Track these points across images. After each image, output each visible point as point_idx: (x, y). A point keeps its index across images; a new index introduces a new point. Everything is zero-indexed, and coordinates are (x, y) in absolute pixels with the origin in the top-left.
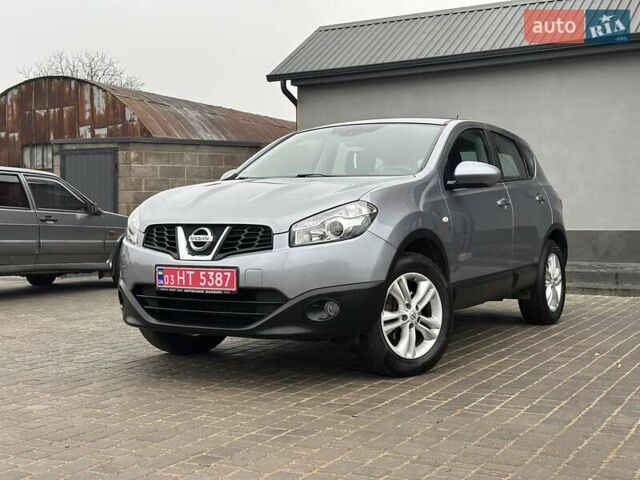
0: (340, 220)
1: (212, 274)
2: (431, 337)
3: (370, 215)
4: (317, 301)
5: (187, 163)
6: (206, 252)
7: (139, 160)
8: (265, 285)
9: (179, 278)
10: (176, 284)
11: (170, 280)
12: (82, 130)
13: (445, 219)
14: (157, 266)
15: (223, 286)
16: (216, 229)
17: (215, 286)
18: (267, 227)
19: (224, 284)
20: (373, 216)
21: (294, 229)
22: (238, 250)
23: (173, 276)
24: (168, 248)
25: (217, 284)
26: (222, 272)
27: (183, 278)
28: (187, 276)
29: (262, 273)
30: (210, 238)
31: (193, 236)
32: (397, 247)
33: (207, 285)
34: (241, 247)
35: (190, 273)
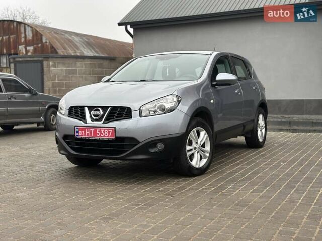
0: (164, 104)
1: (103, 130)
2: (205, 157)
3: (178, 101)
4: (153, 143)
5: (79, 67)
6: (100, 120)
7: (54, 66)
8: (129, 136)
9: (87, 132)
10: (85, 135)
11: (82, 133)
12: (20, 47)
13: (212, 101)
14: (75, 126)
15: (108, 136)
16: (104, 108)
17: (104, 136)
18: (129, 108)
19: (109, 135)
20: (179, 102)
21: (142, 109)
22: (115, 119)
23: (83, 131)
24: (81, 118)
25: (105, 135)
26: (108, 130)
27: (89, 132)
28: (90, 131)
29: (127, 130)
30: (101, 113)
31: (93, 112)
32: (190, 116)
33: (100, 136)
34: (116, 117)
35: (92, 130)
